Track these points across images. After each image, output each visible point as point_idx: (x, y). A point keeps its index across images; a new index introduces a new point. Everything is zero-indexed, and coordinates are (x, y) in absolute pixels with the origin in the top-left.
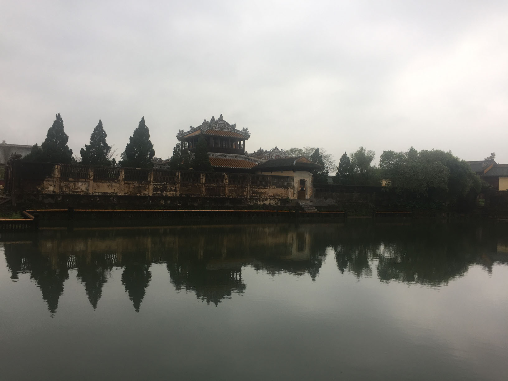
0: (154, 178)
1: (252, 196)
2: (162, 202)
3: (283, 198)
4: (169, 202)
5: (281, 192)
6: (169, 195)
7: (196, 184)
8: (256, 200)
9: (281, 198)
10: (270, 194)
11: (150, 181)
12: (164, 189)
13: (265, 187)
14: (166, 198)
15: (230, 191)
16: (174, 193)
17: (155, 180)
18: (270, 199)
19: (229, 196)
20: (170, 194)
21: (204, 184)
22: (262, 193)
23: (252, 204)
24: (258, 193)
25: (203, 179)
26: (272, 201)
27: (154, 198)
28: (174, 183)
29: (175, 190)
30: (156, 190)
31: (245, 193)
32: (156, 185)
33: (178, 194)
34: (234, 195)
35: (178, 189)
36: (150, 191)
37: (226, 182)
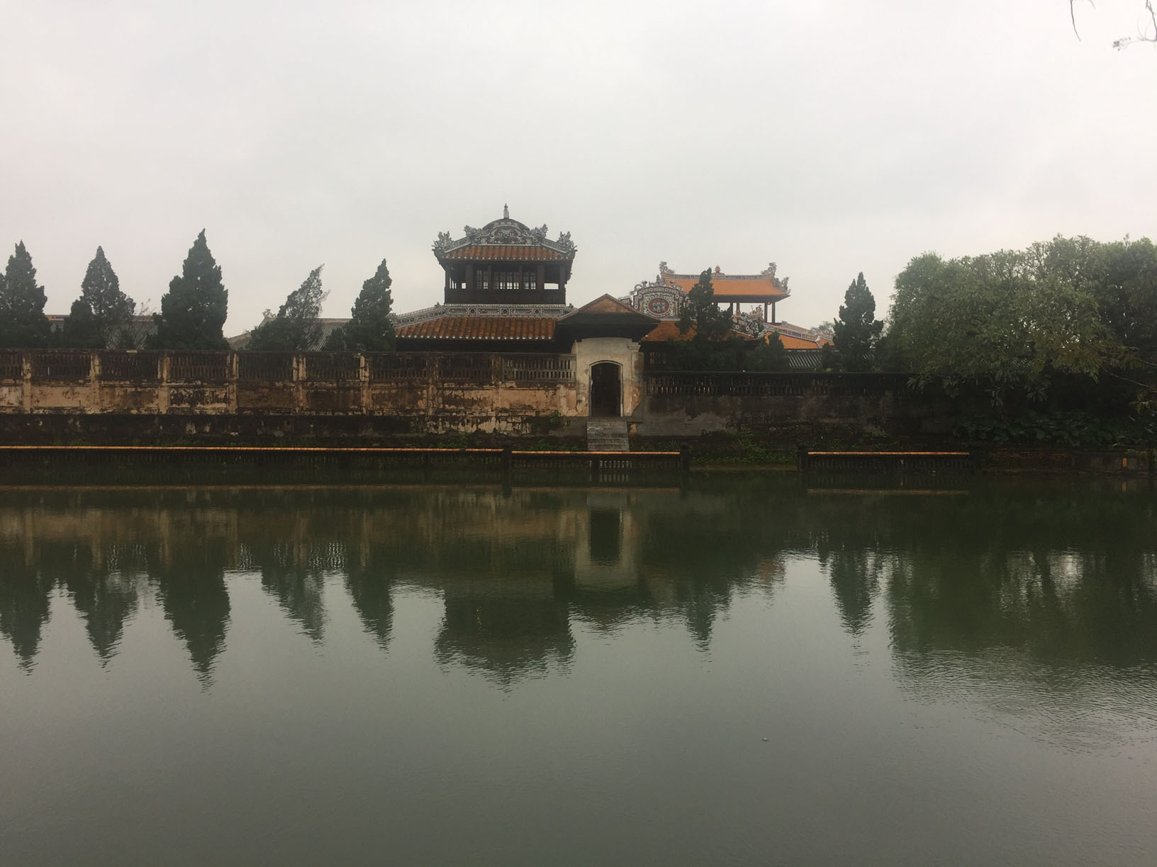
0: (171, 372)
1: (444, 410)
2: (191, 428)
3: (541, 414)
4: (207, 429)
5: (536, 398)
6: (209, 412)
7: (279, 384)
8: (453, 420)
9: (533, 414)
10: (499, 405)
11: (162, 380)
12: (199, 397)
13: (481, 386)
14: (203, 419)
15: (376, 399)
16: (224, 405)
17: (174, 375)
18: (498, 418)
19: (372, 412)
20: (211, 409)
21: (303, 382)
22: (473, 402)
23: (441, 431)
24: (462, 401)
25: (301, 371)
26: (503, 424)
27: (171, 420)
28: (220, 383)
29: (226, 400)
30: (177, 399)
31: (421, 404)
32: (176, 388)
33: (232, 408)
34: (388, 409)
35: (233, 397)
36: (161, 403)
37: (365, 374)
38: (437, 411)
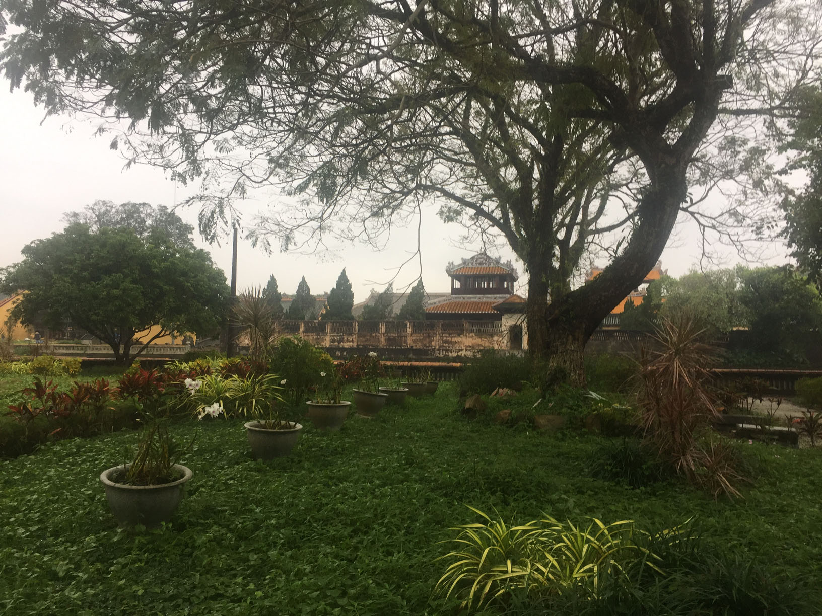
0: (331, 329)
1: (443, 346)
2: (338, 353)
3: (486, 348)
4: (345, 354)
5: (484, 343)
6: (346, 347)
7: (374, 335)
8: (447, 351)
9: (482, 348)
10: (467, 344)
11: (327, 333)
12: (341, 340)
13: (459, 335)
14: (343, 350)
15: (414, 341)
16: (351, 344)
17: (333, 331)
18: (466, 350)
19: (412, 347)
20: (346, 345)
21: (384, 334)
22: (456, 342)
23: (441, 356)
24: (451, 342)
25: (383, 329)
26: (469, 353)
27: (330, 350)
28: (350, 334)
29: (352, 341)
30: (333, 341)
31: (433, 343)
32: (333, 336)
33: (355, 345)
34: (419, 346)
35: (355, 340)
36: (327, 343)
37: (409, 330)
38: (440, 347)
